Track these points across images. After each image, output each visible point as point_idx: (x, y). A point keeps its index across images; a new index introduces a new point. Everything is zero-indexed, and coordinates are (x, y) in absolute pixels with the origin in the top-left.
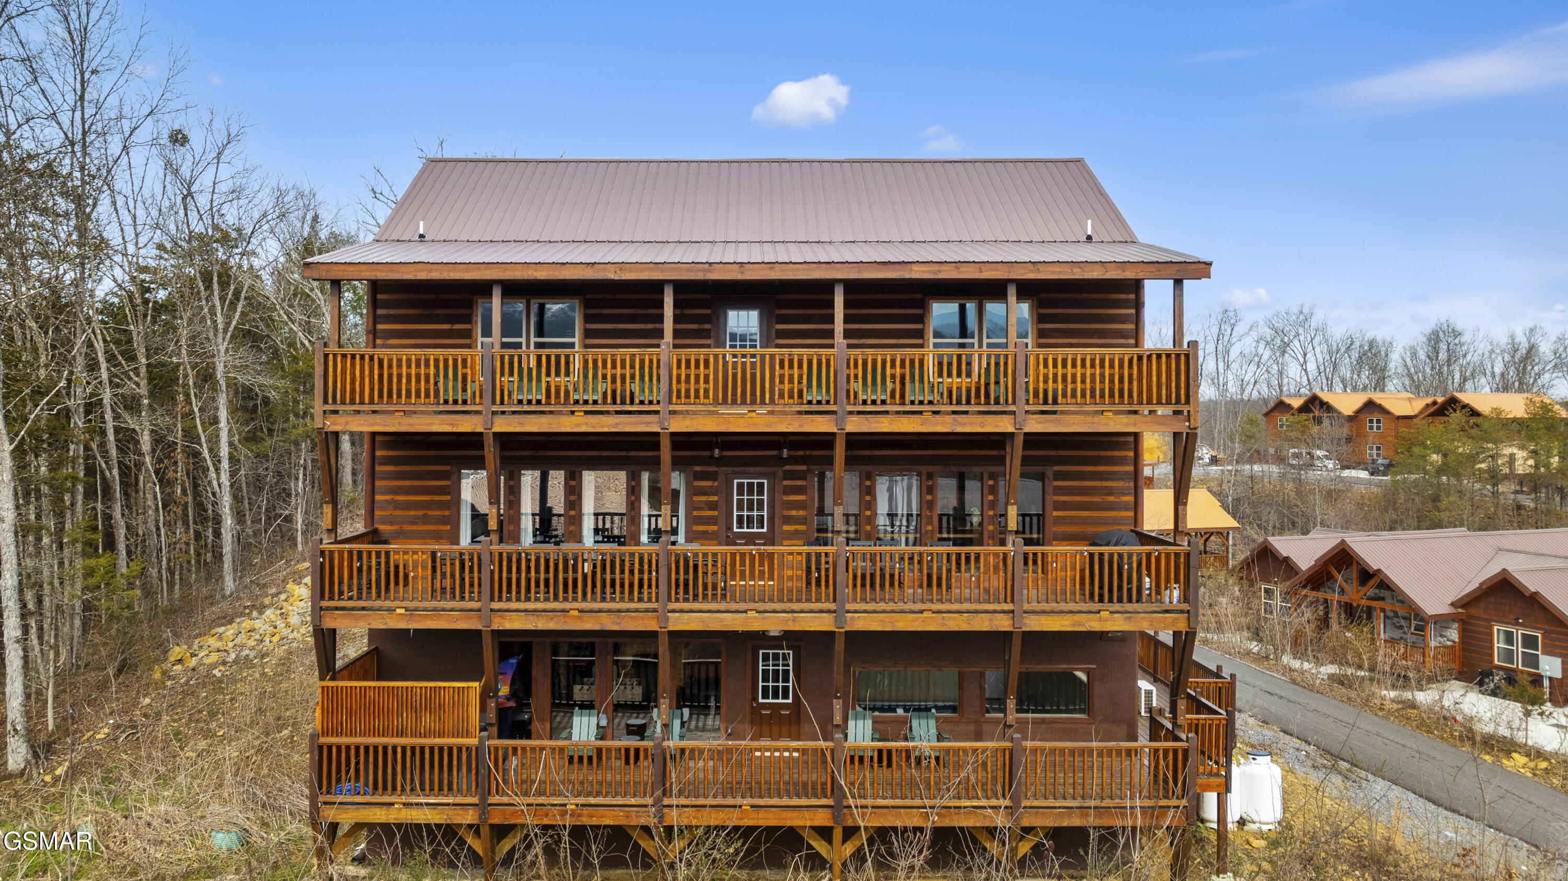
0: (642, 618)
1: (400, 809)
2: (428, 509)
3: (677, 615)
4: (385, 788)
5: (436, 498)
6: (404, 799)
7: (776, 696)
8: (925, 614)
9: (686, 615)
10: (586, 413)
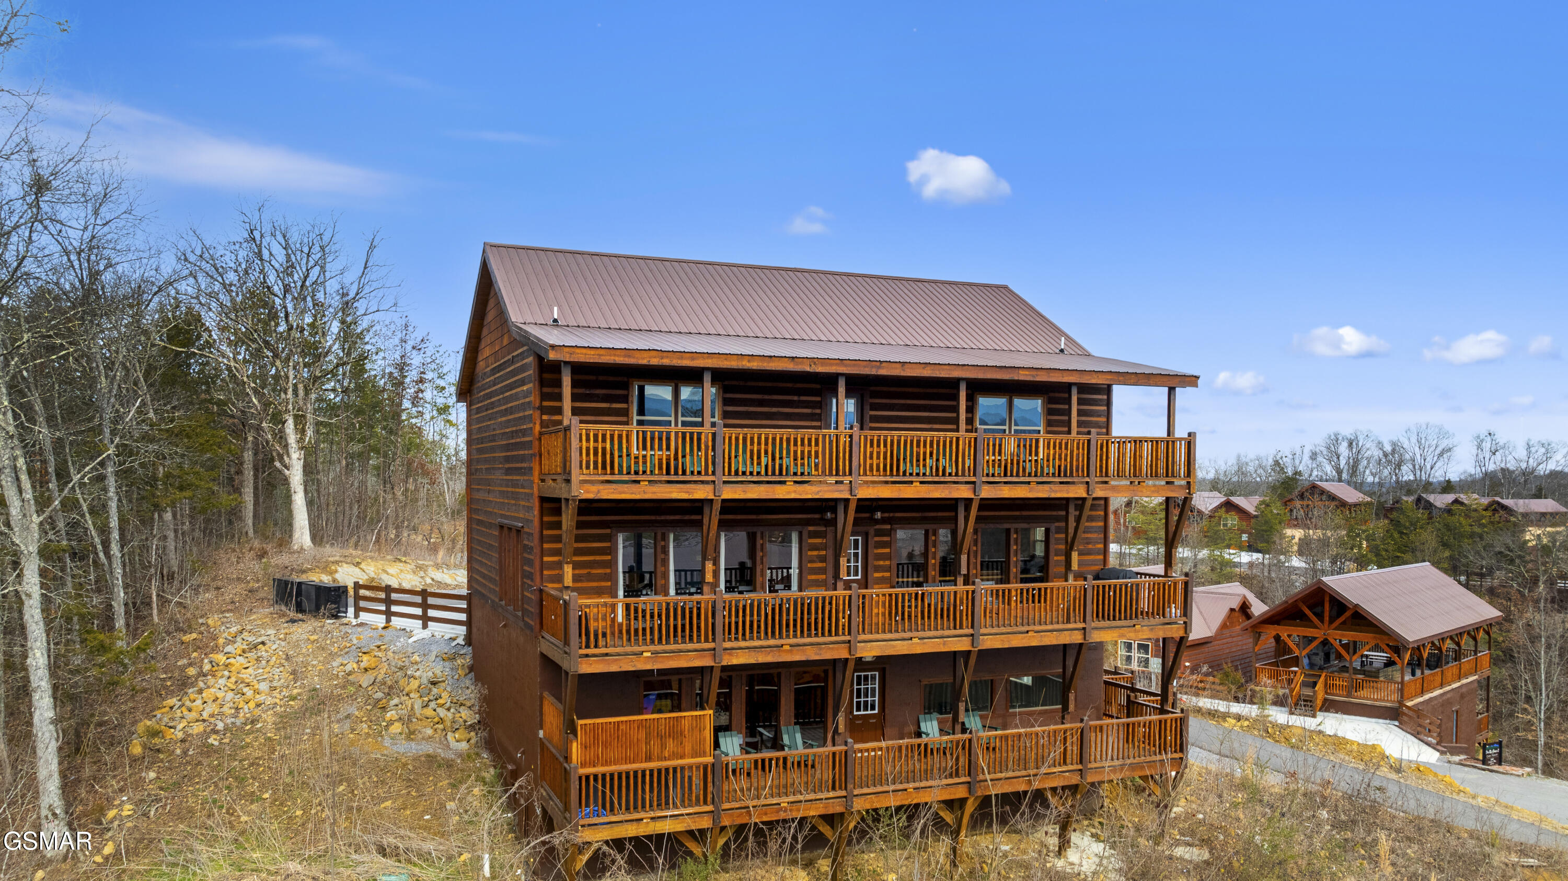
0: (837, 649)
1: (648, 823)
2: (592, 568)
3: (862, 644)
4: (635, 808)
5: (598, 558)
6: (652, 814)
7: (866, 709)
8: (1030, 634)
9: (869, 645)
10: (795, 482)
